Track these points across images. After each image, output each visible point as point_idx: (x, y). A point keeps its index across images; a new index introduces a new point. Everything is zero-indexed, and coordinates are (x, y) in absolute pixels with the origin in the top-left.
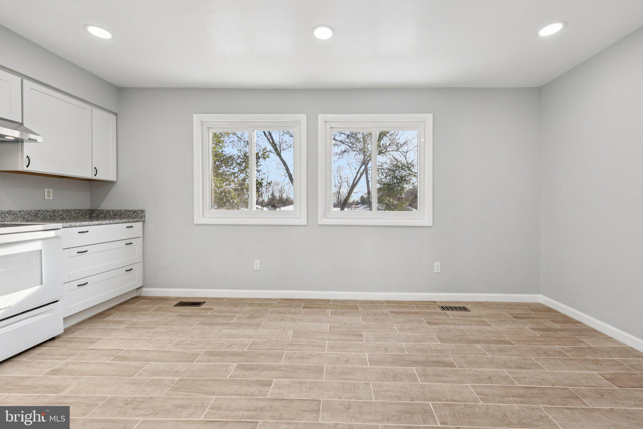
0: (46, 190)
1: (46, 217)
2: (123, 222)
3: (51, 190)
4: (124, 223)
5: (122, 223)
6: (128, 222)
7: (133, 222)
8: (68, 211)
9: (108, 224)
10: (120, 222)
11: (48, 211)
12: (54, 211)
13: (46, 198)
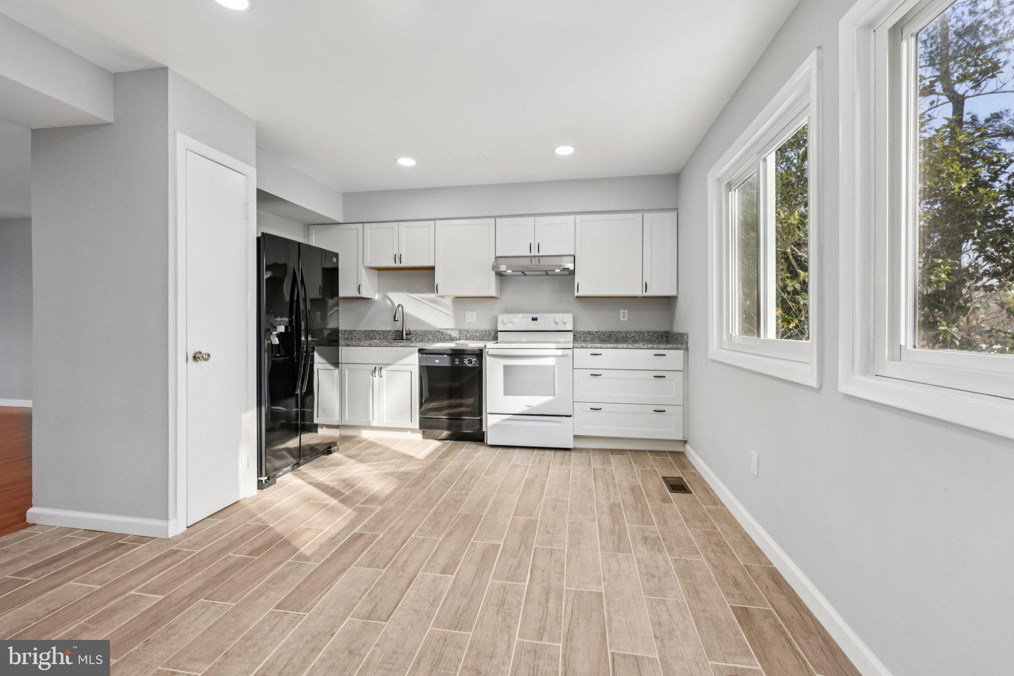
0: (622, 311)
1: (618, 338)
2: (648, 347)
3: (626, 311)
4: (649, 349)
5: (647, 349)
6: (656, 349)
7: (665, 349)
8: (642, 333)
9: (626, 348)
10: (643, 347)
11: (620, 332)
12: (627, 333)
13: (622, 319)
